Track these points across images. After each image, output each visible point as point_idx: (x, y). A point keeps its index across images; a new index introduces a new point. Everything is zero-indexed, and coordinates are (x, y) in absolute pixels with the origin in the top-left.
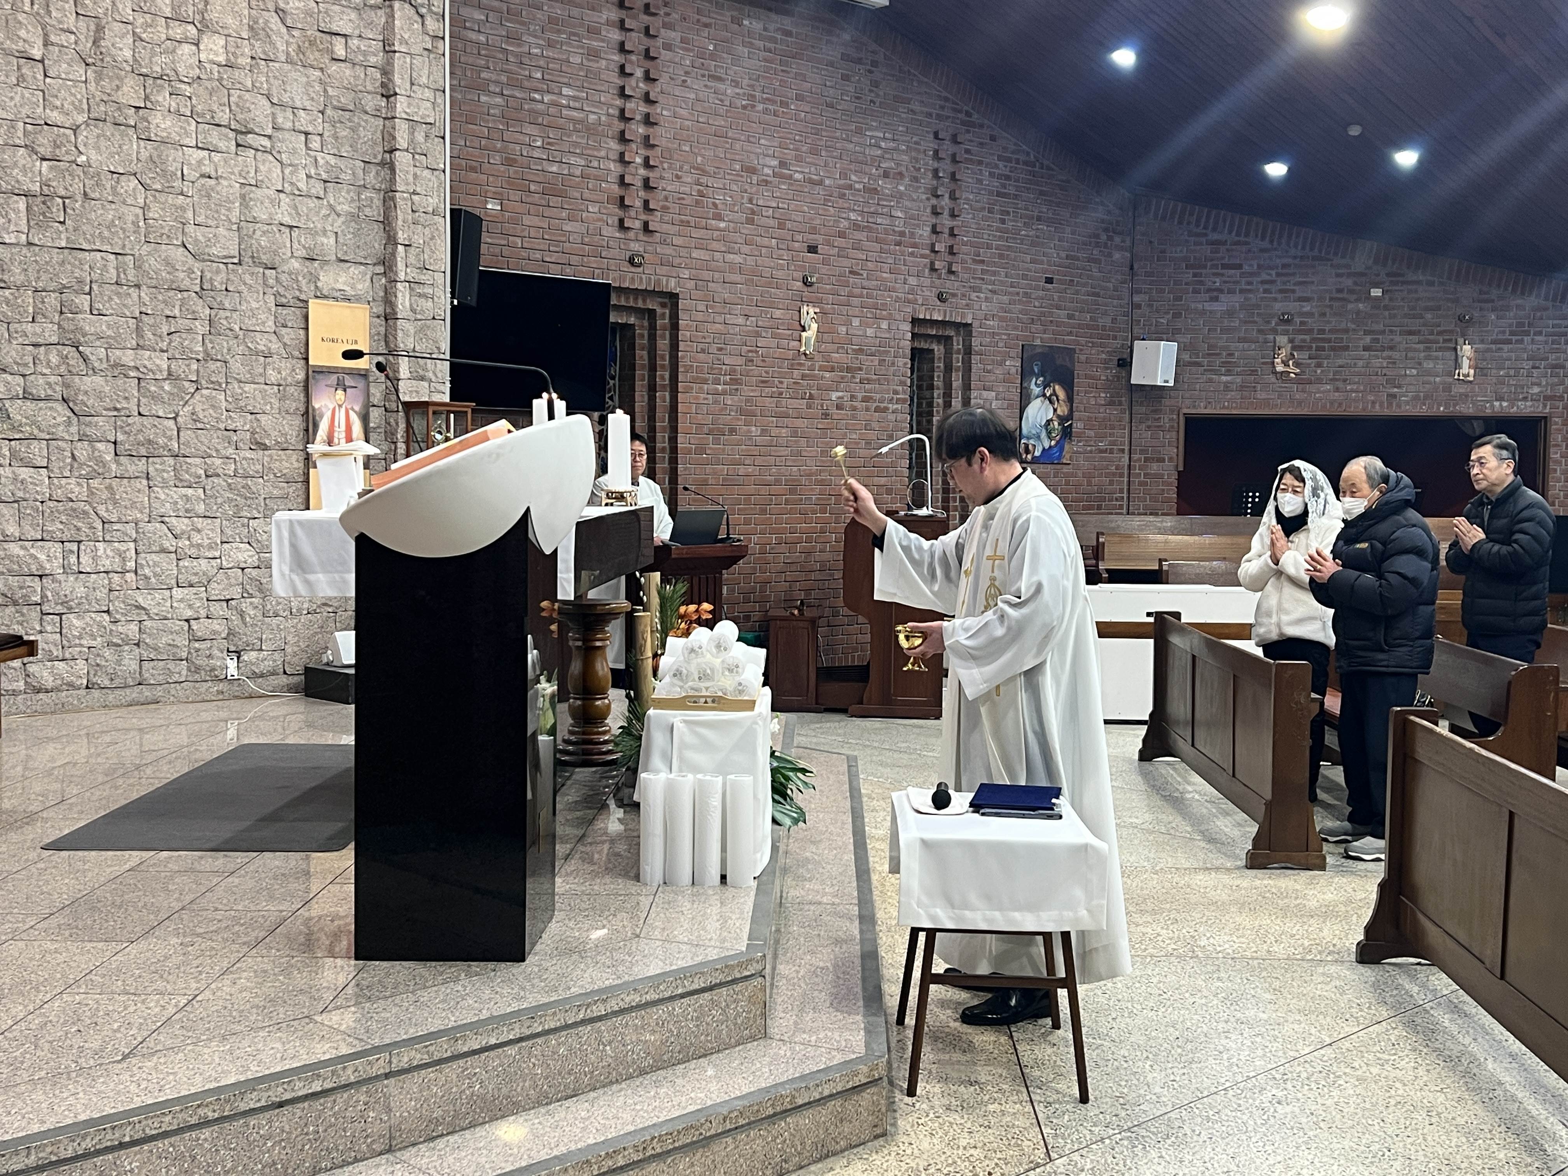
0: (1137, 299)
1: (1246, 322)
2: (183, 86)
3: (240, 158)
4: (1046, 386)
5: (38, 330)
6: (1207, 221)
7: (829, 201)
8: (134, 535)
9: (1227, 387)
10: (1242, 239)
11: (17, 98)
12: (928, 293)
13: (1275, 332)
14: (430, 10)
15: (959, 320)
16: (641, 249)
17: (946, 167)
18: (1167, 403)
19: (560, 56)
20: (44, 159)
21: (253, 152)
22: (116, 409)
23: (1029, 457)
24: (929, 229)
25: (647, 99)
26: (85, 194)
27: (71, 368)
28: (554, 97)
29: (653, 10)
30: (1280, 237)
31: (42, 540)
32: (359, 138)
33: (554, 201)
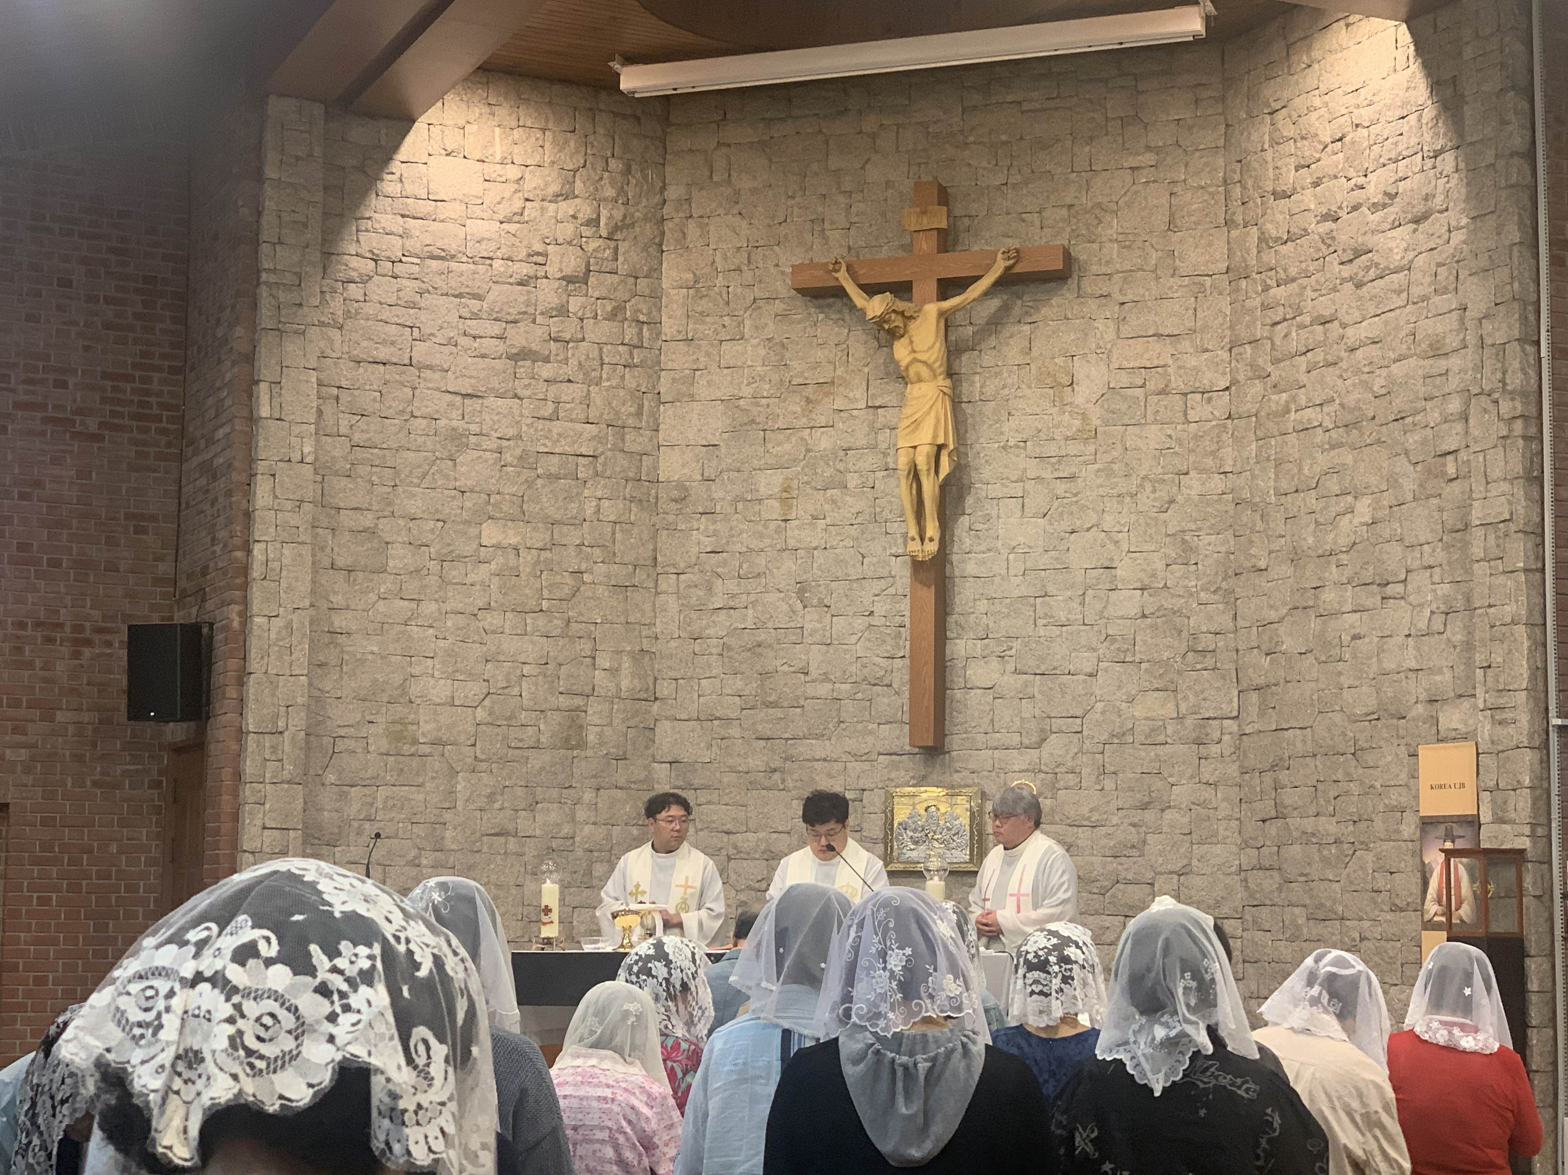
2: (1343, 556)
3: (1383, 611)
5: (1262, 807)
20: (1267, 654)
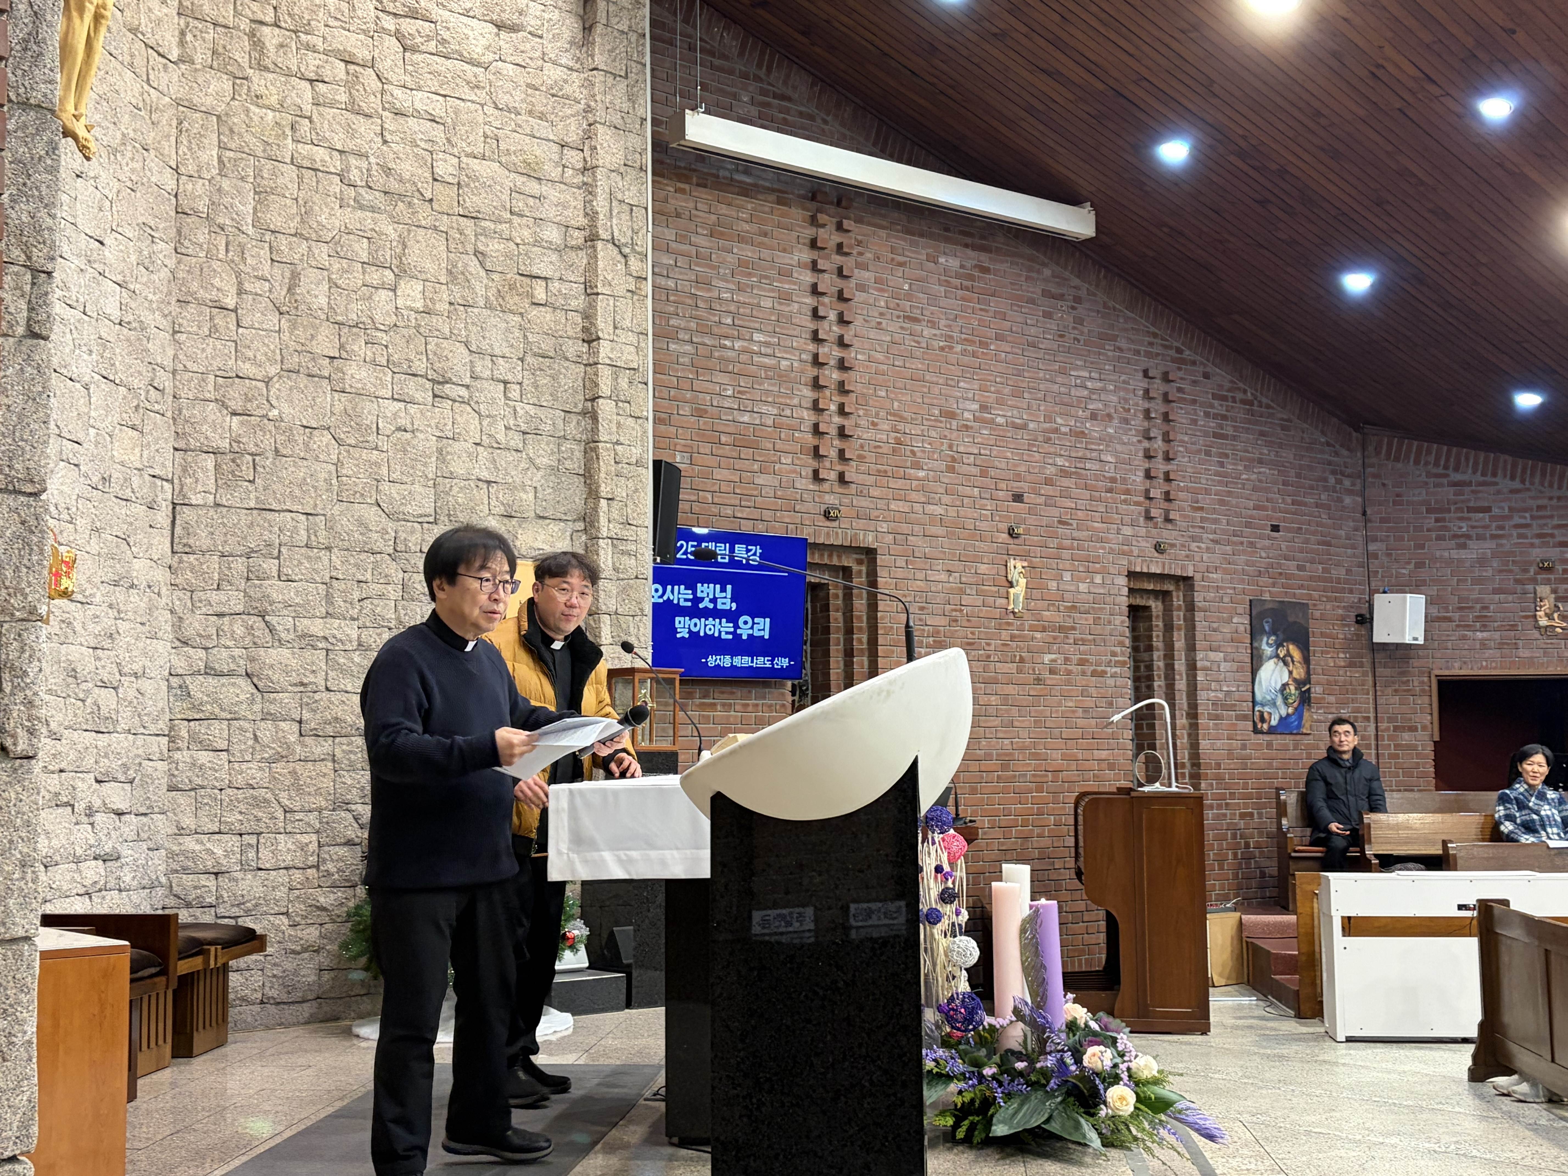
0: (1372, 547)
1: (1501, 571)
2: (379, 334)
3: (437, 410)
4: (1279, 645)
5: (224, 599)
6: (1447, 460)
7: (1034, 445)
8: (318, 826)
9: (1484, 645)
10: (1489, 479)
11: (209, 350)
12: (1144, 544)
13: (1534, 581)
14: (633, 249)
15: (1179, 573)
16: (837, 502)
17: (1159, 407)
18: (1415, 665)
19: (751, 300)
20: (234, 414)
21: (450, 402)
22: (302, 684)
23: (1265, 726)
24: (1141, 474)
25: (841, 343)
26: (277, 451)
27: (256, 640)
28: (745, 344)
29: (845, 250)
30: (1532, 475)
31: (220, 833)
32: (560, 387)
33: (746, 453)
